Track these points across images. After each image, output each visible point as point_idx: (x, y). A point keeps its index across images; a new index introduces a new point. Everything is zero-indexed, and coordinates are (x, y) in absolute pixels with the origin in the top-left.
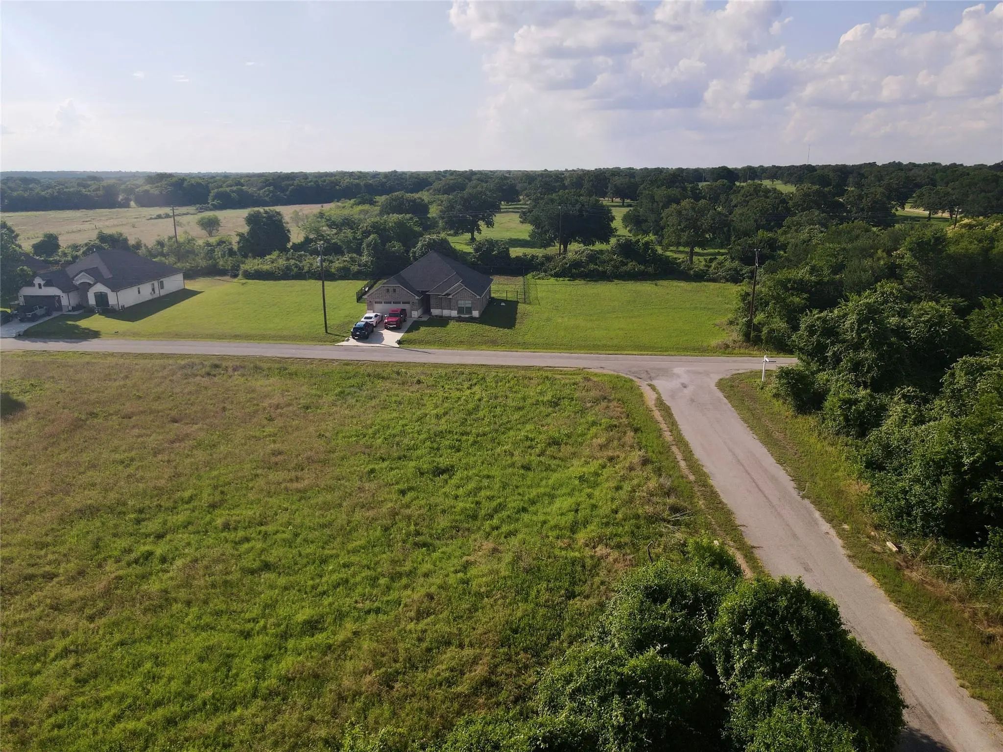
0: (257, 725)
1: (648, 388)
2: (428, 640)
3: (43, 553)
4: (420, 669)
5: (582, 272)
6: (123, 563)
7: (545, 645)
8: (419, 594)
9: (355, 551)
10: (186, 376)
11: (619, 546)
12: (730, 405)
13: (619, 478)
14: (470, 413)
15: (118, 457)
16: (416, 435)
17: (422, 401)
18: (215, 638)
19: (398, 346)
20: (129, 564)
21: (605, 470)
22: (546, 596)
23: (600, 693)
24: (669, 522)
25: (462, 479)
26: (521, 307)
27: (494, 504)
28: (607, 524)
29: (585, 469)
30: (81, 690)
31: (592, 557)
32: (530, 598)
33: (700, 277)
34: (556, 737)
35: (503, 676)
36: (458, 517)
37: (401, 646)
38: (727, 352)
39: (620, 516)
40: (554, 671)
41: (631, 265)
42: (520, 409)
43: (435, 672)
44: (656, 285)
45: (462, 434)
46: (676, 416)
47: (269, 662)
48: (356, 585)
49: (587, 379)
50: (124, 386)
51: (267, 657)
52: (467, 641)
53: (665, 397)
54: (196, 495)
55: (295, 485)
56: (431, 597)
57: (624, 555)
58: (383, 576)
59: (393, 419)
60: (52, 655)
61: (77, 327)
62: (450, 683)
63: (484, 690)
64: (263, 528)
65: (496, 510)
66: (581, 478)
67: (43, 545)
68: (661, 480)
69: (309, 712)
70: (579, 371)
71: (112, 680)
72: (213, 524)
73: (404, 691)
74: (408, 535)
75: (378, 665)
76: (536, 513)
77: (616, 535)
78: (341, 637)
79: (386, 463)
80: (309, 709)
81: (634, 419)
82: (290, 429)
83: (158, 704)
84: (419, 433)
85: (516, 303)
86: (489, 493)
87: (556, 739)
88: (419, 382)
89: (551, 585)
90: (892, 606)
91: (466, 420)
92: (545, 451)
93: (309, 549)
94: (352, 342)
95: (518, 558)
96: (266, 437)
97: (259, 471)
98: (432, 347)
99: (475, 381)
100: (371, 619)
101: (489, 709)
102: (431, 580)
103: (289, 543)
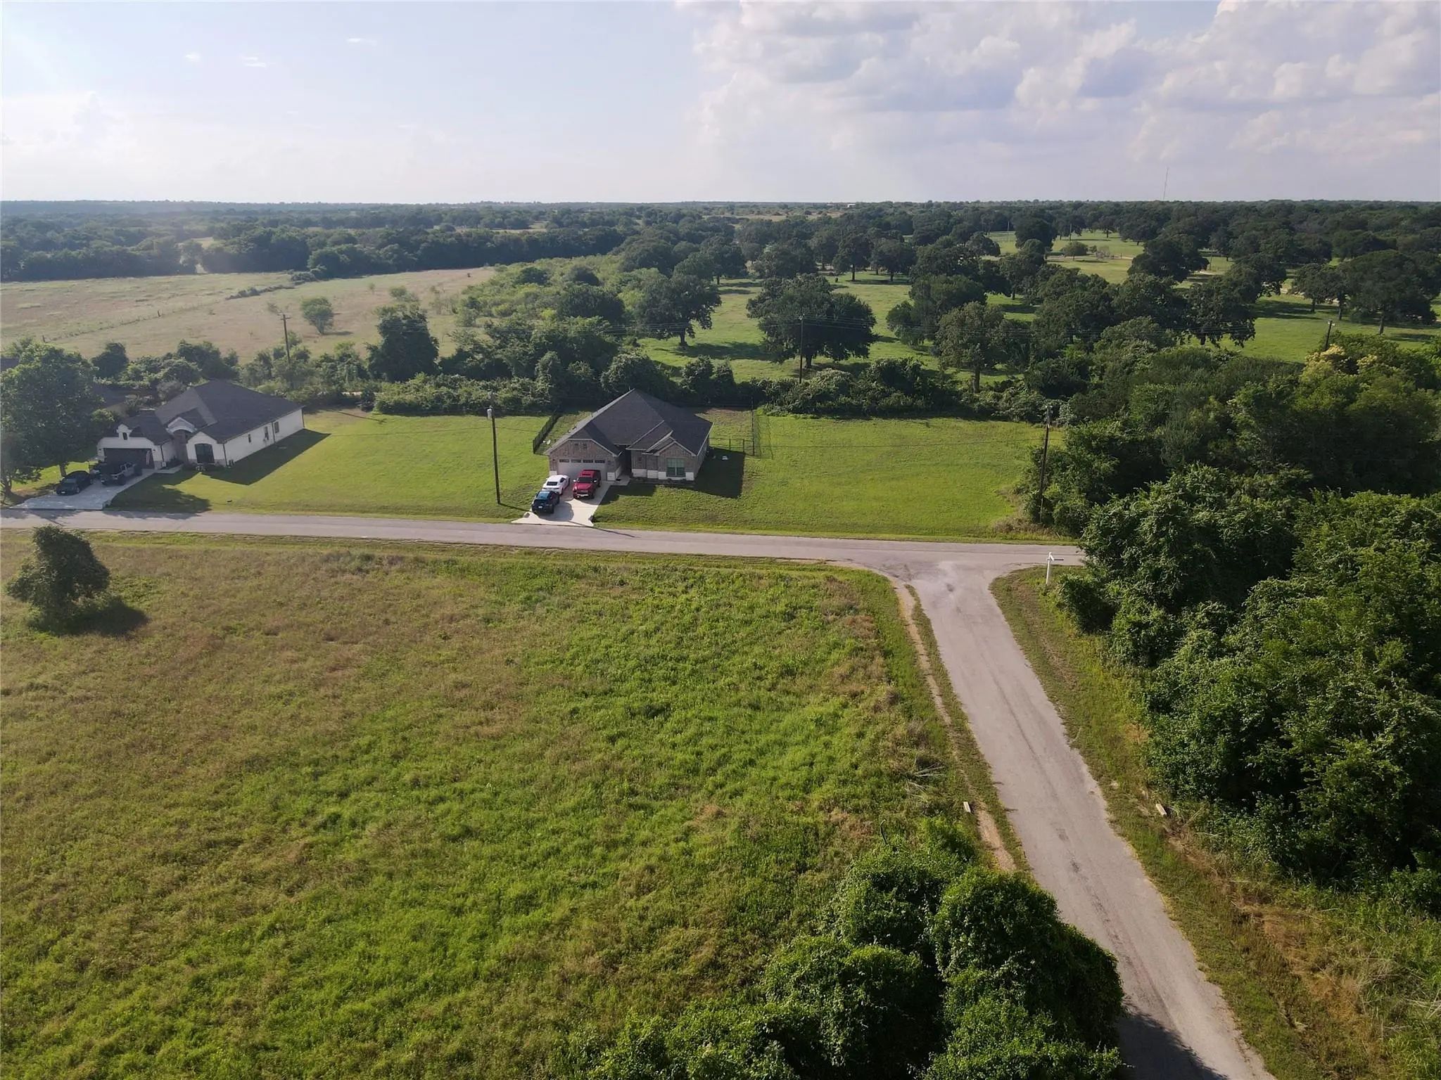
0: (483, 1007)
1: (907, 590)
2: (650, 918)
3: (218, 814)
4: (644, 950)
5: (830, 405)
6: (309, 828)
7: (772, 925)
8: (638, 866)
9: (564, 814)
10: (333, 573)
11: (857, 810)
12: (1003, 618)
13: (862, 722)
14: (686, 630)
15: (274, 690)
16: (623, 662)
17: (627, 611)
18: (427, 915)
19: (592, 525)
20: (317, 829)
21: (846, 710)
22: (775, 869)
23: (822, 982)
24: (914, 779)
25: (679, 722)
26: (749, 462)
27: (718, 754)
28: (845, 782)
29: (821, 709)
30: (297, 970)
31: (826, 823)
32: (759, 871)
33: (986, 414)
34: (780, 1022)
35: (729, 959)
36: (676, 773)
37: (623, 925)
38: (1009, 537)
39: (859, 772)
40: (780, 957)
41: (896, 397)
42: (747, 623)
43: (660, 954)
44: (928, 425)
45: (678, 660)
46: (938, 634)
47: (486, 941)
48: (568, 855)
49: (830, 580)
50: (259, 587)
51: (483, 936)
52: (691, 921)
53: (925, 606)
54: (375, 742)
55: (486, 730)
56: (651, 869)
57: (861, 821)
58: (598, 844)
59: (593, 638)
60: (259, 933)
61: (178, 493)
62: (675, 964)
63: (710, 973)
64: (457, 785)
65: (720, 764)
66: (819, 722)
67: (217, 806)
68: (912, 724)
69: (534, 995)
70: (821, 566)
71: (326, 959)
72: (402, 779)
73: (629, 973)
74: (622, 794)
75: (601, 946)
76: (764, 767)
77: (854, 796)
78: (558, 914)
79: (590, 700)
80: (533, 991)
81: (885, 638)
82: (471, 652)
83: (380, 985)
84: (627, 657)
85: (744, 454)
86: (711, 741)
87: (781, 1024)
88: (622, 583)
89: (781, 857)
90: (1147, 880)
91: (682, 638)
92: (777, 683)
93: (513, 812)
94: (533, 519)
95: (745, 825)
96: (443, 662)
97: (443, 711)
98: (636, 526)
99: (691, 581)
100: (588, 893)
101: (716, 992)
102: (649, 850)
103: (488, 804)
